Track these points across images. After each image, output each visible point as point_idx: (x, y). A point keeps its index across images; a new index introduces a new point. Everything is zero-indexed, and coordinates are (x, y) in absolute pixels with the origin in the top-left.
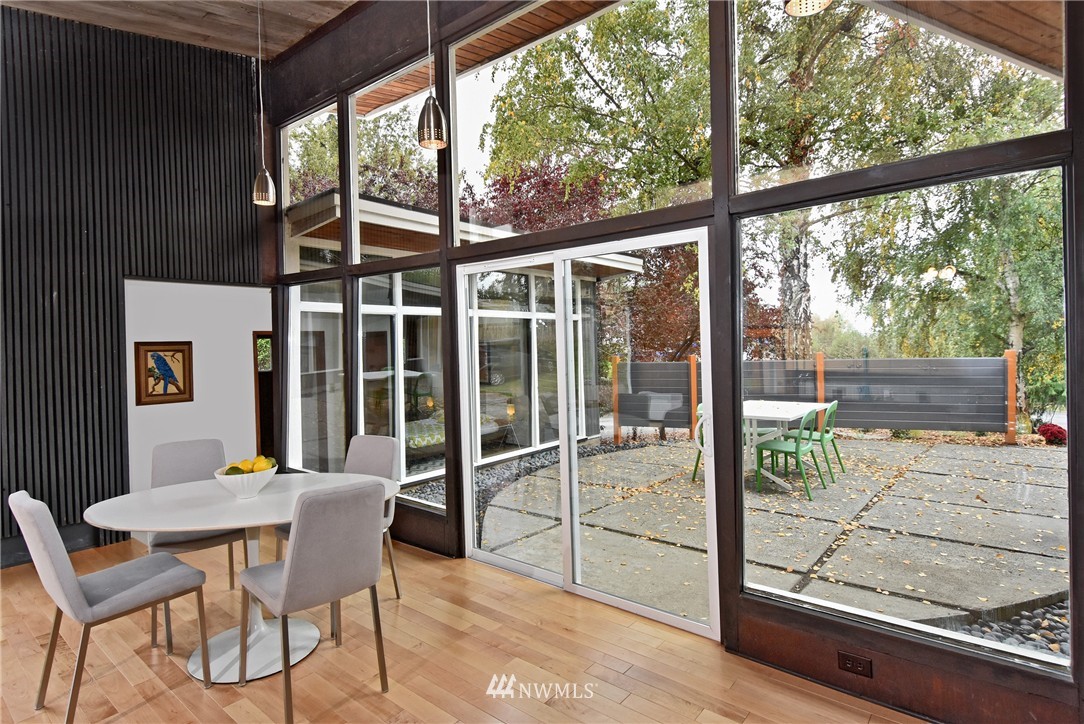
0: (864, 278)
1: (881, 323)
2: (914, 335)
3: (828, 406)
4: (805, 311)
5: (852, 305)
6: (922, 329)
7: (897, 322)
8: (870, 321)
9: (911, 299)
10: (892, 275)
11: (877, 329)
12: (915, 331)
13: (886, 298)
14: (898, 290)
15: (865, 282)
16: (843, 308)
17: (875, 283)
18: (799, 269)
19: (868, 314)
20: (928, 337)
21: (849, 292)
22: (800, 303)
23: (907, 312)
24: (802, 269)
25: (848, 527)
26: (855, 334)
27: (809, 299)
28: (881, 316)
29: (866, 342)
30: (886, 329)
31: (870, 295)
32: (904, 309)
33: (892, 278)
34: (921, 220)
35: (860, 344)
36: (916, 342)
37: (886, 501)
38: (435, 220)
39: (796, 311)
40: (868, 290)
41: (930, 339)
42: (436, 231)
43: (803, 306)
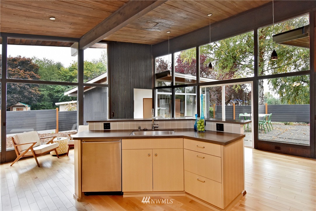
0: (277, 83)
1: (282, 96)
2: (292, 99)
3: (269, 115)
4: (262, 93)
5: (274, 91)
6: (294, 98)
7: (287, 95)
8: (279, 95)
9: (291, 89)
10: (286, 82)
11: (281, 97)
12: (292, 98)
13: (284, 89)
14: (287, 87)
15: (278, 84)
16: (271, 92)
17: (280, 85)
18: (261, 82)
19: (278, 93)
20: (296, 100)
21: (273, 87)
22: (261, 91)
23: (290, 93)
24: (262, 82)
25: (274, 138)
26: (274, 99)
27: (263, 90)
28: (282, 94)
29: (277, 101)
30: (284, 98)
31: (279, 88)
32: (289, 92)
33: (285, 83)
34: (294, 67)
35: (275, 102)
36: (292, 101)
37: (283, 134)
38: (196, 77)
39: (260, 93)
40: (278, 86)
41: (297, 100)
42: (196, 79)
43: (262, 92)
